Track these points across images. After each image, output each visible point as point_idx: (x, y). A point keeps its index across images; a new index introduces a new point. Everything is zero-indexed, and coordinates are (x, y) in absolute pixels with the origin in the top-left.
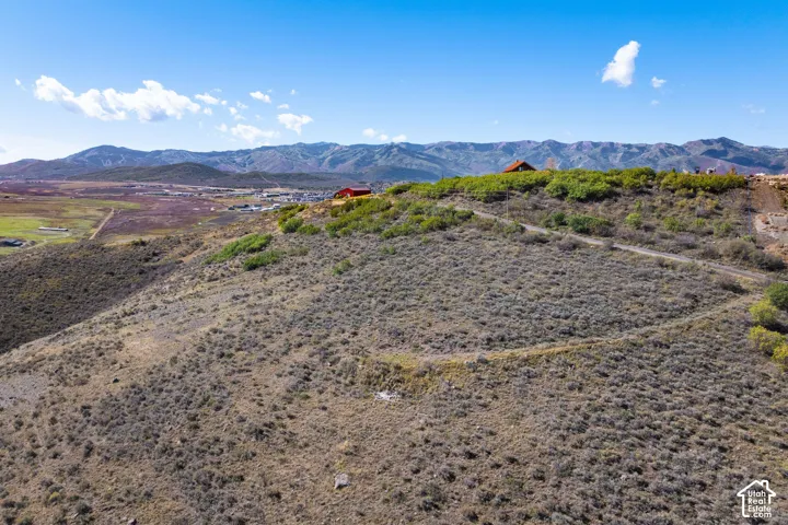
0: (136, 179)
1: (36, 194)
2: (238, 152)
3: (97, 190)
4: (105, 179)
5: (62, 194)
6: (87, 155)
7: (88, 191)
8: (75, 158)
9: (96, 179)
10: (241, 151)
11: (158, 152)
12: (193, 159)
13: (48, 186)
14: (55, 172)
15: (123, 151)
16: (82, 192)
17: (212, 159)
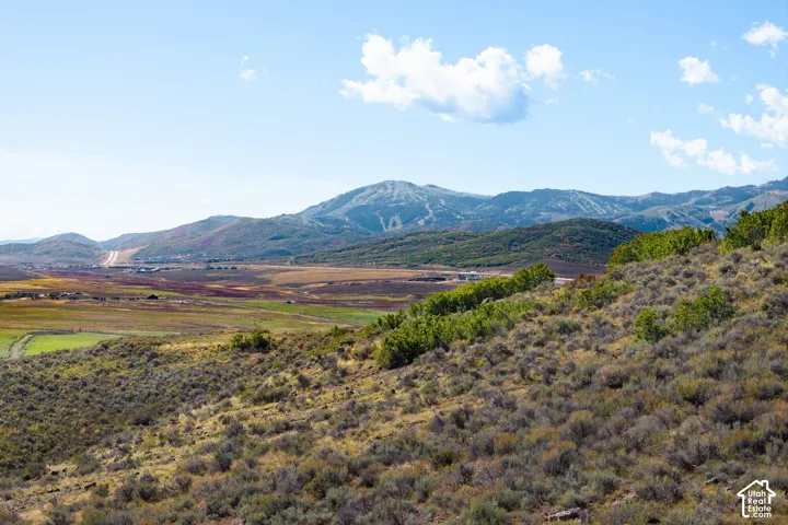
0: (451, 262)
1: (218, 293)
2: (720, 193)
3: (355, 287)
4: (378, 261)
5: (273, 295)
6: (348, 206)
7: (332, 288)
8: (321, 213)
9: (359, 261)
10: (729, 191)
11: (514, 198)
12: (601, 213)
13: (249, 277)
14: (272, 245)
15: (433, 194)
16: (318, 291)
17: (648, 213)
